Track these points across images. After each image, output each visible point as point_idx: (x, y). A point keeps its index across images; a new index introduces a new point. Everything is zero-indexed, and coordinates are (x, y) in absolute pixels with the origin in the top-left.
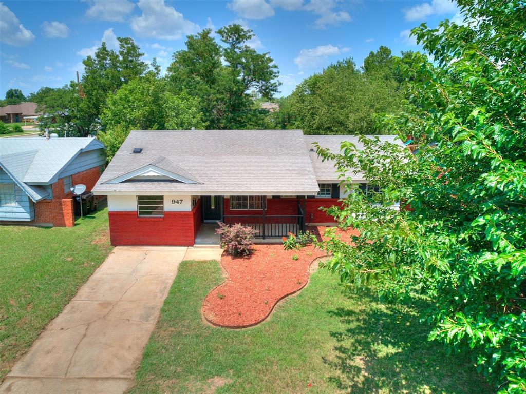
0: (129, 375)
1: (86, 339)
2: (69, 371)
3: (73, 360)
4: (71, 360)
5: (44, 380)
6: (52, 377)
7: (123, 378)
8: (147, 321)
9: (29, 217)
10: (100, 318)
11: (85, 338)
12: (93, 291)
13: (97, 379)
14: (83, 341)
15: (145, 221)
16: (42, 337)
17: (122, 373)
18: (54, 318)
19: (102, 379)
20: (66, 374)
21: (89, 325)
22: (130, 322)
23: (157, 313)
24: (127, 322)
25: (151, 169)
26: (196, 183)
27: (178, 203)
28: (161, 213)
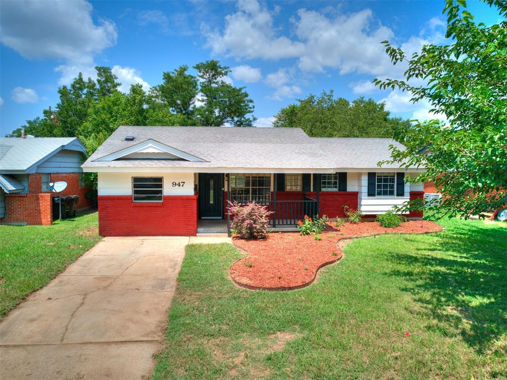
0: (154, 337)
1: (85, 307)
2: (66, 337)
3: (70, 326)
4: (67, 326)
5: (29, 348)
6: (41, 344)
7: (146, 341)
8: (162, 289)
10: (99, 289)
11: (83, 306)
12: (85, 268)
13: (108, 343)
14: (81, 309)
16: (21, 307)
17: (143, 336)
18: (37, 290)
19: (116, 343)
20: (62, 340)
21: (85, 295)
22: (141, 291)
23: (174, 283)
24: (137, 291)
25: (150, 145)
26: (202, 161)
27: (179, 185)
28: (160, 198)
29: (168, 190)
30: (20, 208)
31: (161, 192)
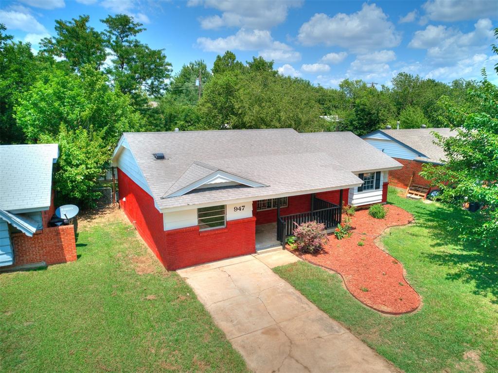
9: (11, 259)
10: (290, 346)
15: (207, 236)
22: (324, 338)
25: (218, 175)
26: (263, 186)
27: (240, 209)
28: (222, 224)
29: (231, 215)
30: (36, 247)
31: (223, 218)
